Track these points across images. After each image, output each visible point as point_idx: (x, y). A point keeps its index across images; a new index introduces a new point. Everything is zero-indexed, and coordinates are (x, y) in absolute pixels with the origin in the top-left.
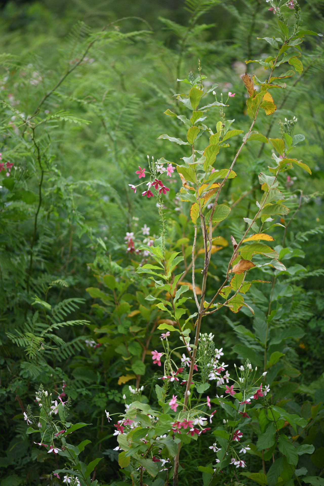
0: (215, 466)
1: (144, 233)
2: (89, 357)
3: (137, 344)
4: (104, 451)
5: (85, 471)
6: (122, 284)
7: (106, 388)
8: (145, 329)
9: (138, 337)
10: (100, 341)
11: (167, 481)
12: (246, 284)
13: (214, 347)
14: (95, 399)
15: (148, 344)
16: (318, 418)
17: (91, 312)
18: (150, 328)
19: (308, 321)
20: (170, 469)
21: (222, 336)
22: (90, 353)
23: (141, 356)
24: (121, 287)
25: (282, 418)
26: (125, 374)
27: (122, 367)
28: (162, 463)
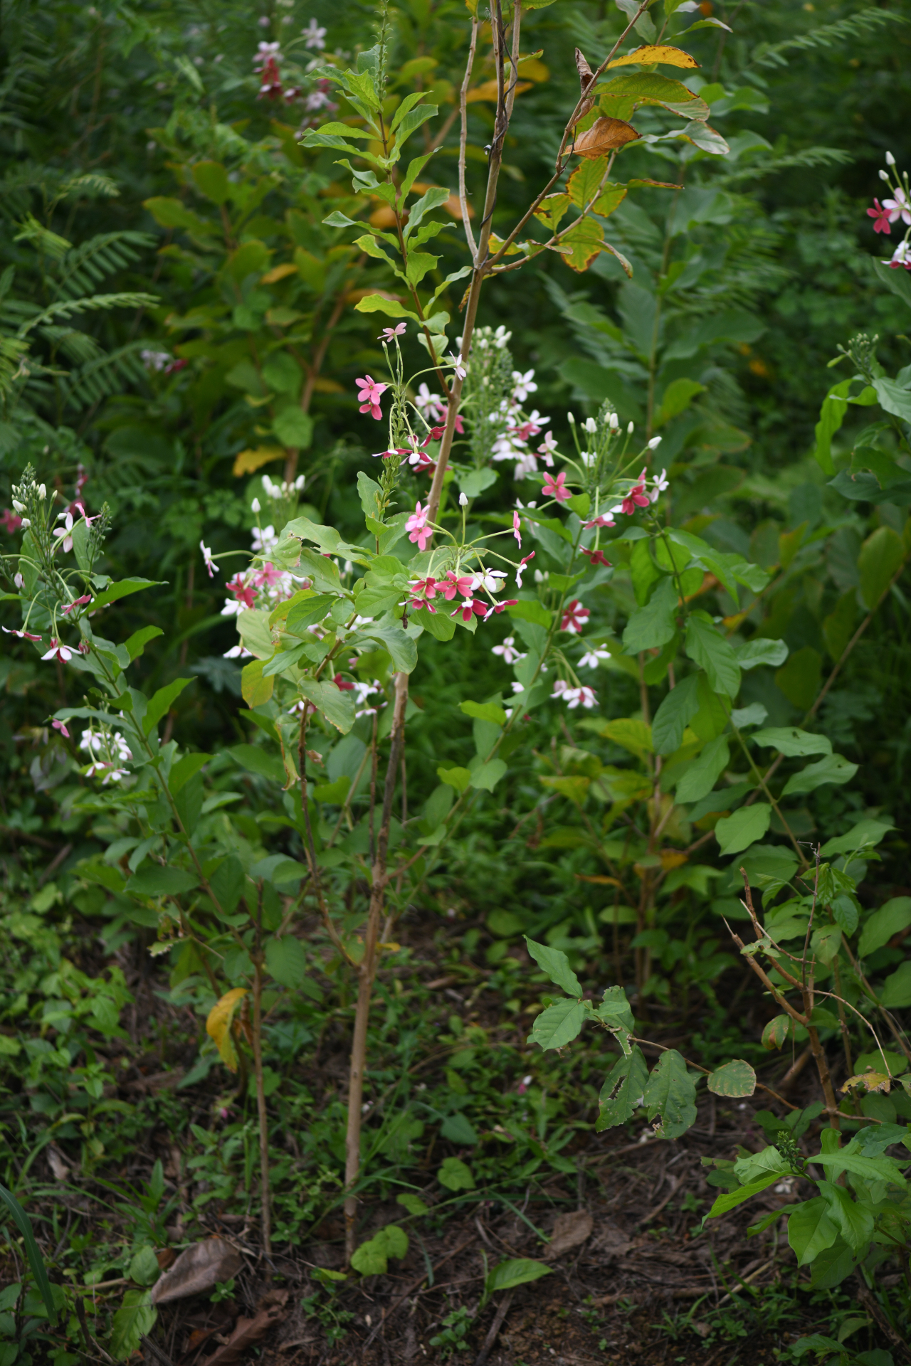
0: (508, 702)
1: (310, 44)
2: (152, 397)
3: (289, 360)
4: (196, 662)
5: (144, 713)
6: (248, 189)
7: (202, 485)
8: (310, 315)
9: (292, 340)
10: (185, 350)
11: (373, 744)
12: (612, 190)
13: (511, 367)
14: (170, 518)
15: (319, 360)
16: (797, 568)
17: (157, 271)
18: (325, 316)
19: (774, 296)
20: (381, 711)
21: (530, 337)
22: (155, 386)
23: (301, 393)
24: (244, 196)
25: (698, 565)
26: (253, 445)
27: (247, 428)
28: (358, 693)
